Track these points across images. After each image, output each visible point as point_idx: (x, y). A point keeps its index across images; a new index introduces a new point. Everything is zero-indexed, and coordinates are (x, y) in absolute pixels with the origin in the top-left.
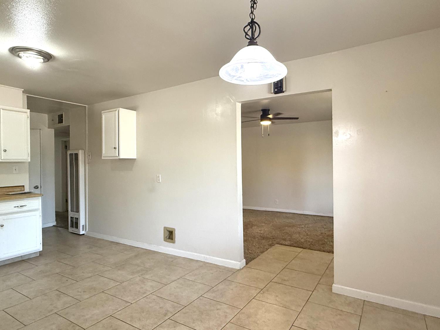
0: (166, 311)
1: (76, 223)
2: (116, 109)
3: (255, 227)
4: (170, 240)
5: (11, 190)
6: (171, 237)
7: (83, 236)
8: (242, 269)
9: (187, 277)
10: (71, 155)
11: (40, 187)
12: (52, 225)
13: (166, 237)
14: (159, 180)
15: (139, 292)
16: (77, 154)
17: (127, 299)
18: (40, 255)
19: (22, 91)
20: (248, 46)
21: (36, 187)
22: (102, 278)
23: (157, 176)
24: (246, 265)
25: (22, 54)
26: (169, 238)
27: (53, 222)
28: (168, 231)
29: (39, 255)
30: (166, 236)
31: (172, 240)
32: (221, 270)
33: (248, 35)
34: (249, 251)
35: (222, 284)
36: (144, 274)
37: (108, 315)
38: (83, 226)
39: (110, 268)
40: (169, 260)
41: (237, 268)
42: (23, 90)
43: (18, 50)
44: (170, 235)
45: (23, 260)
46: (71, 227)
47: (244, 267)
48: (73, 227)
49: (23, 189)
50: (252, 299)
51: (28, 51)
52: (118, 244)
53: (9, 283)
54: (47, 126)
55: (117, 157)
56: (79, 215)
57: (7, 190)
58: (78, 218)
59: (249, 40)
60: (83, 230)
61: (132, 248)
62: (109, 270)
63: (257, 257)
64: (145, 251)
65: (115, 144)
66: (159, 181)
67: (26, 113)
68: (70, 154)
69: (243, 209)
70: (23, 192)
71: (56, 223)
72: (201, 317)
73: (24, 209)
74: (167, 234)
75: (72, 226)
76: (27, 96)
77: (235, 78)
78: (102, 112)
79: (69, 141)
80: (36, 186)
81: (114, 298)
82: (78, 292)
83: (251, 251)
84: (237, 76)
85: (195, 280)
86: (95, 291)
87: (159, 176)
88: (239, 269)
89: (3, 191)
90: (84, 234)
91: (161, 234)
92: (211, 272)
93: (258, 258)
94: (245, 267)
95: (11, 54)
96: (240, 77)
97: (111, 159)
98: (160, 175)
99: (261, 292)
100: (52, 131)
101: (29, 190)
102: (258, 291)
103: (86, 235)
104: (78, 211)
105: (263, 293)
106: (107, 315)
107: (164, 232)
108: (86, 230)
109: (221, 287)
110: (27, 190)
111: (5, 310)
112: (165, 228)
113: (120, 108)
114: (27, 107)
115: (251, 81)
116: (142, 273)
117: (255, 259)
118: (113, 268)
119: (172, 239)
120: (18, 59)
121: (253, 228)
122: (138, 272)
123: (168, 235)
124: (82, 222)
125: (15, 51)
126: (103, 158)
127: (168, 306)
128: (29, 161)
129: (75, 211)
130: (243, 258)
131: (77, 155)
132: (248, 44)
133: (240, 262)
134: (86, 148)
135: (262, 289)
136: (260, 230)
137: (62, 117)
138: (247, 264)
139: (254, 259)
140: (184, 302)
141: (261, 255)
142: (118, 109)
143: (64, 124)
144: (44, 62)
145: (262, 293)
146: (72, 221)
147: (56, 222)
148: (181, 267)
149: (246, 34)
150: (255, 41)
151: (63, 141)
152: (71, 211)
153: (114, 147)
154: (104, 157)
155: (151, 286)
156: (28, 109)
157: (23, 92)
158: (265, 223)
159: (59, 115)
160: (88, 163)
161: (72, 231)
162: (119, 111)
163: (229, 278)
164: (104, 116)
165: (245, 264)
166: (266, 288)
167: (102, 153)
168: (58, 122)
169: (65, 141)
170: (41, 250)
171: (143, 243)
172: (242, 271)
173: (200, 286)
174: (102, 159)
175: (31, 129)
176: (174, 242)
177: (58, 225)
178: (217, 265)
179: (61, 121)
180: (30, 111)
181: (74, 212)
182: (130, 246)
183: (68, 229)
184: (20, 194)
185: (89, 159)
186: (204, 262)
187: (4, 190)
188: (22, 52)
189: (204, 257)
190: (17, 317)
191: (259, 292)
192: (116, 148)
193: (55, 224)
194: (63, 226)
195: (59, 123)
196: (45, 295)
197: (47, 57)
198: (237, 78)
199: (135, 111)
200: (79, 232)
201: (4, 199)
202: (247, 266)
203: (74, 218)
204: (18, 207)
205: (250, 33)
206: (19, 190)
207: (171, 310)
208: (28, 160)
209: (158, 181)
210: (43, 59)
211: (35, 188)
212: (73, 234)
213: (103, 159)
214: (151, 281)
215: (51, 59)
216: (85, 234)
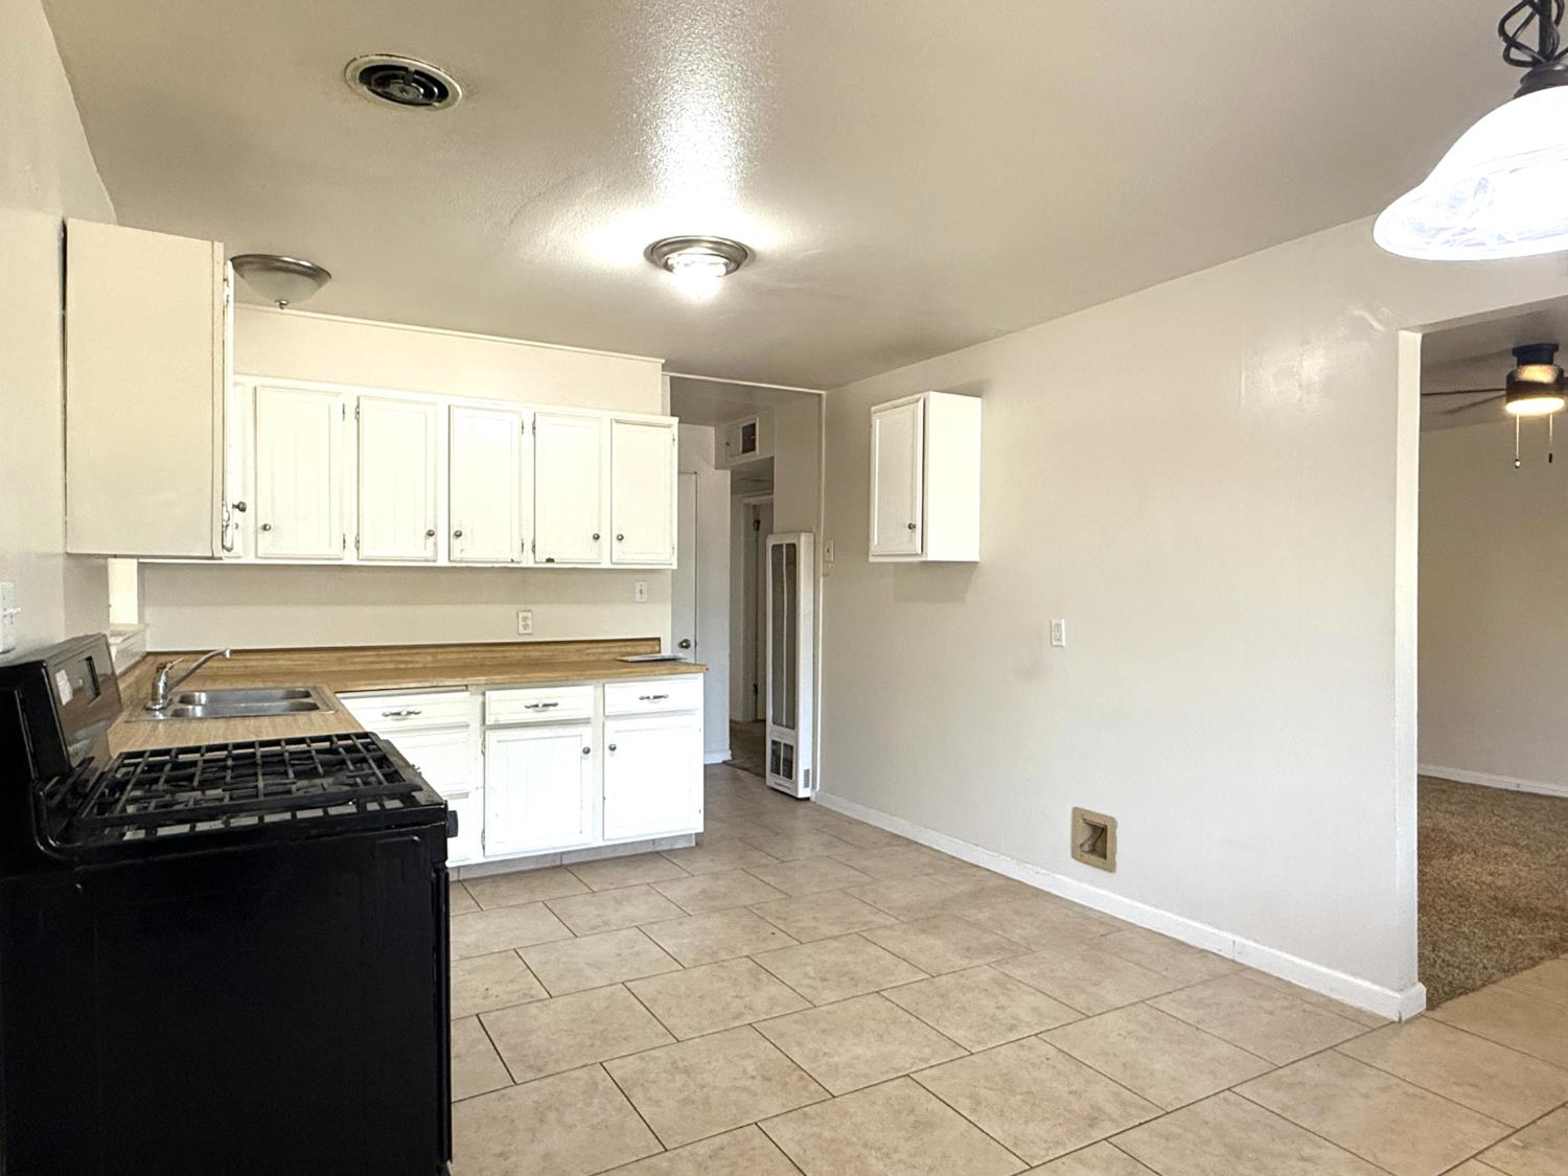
0: (1092, 1107)
1: (786, 763)
2: (917, 396)
3: (1468, 857)
4: (1094, 858)
5: (629, 649)
6: (1098, 850)
7: (803, 804)
8: (1409, 1021)
9: (1165, 1004)
10: (777, 548)
11: (693, 644)
12: (720, 761)
13: (1082, 845)
14: (1059, 640)
15: (993, 1018)
16: (794, 545)
17: (959, 1035)
18: (697, 844)
19: (660, 366)
20: (1520, 94)
21: (685, 645)
22: (871, 949)
23: (1054, 623)
24: (1427, 1009)
25: (673, 259)
26: (1093, 851)
27: (723, 751)
28: (1091, 825)
29: (693, 844)
30: (1081, 841)
31: (1102, 860)
32: (1306, 1006)
33: (1520, 47)
34: (1441, 954)
35: (1318, 1065)
36: (1007, 963)
37: (900, 1071)
38: (807, 772)
39: (892, 921)
40: (1094, 929)
41: (1384, 1014)
42: (663, 361)
43: (666, 249)
44: (1096, 841)
45: (658, 853)
46: (772, 771)
47: (1420, 1016)
48: (779, 774)
49: (657, 649)
50: (1467, 1160)
51: (691, 246)
52: (913, 846)
53: (628, 910)
54: (713, 463)
55: (917, 555)
56: (796, 739)
57: (623, 650)
58: (792, 748)
59: (1527, 70)
60: (806, 785)
61: (958, 865)
62: (891, 927)
63: (1483, 985)
64: (1002, 882)
65: (912, 516)
66: (1059, 643)
67: (669, 426)
68: (774, 546)
69: (1419, 776)
70: (658, 656)
71: (732, 755)
72: (1234, 1169)
73: (662, 704)
74: (1085, 834)
75: (776, 770)
76: (672, 378)
77: (1444, 236)
78: (873, 408)
79: (771, 506)
80: (686, 641)
81: (914, 1020)
82: (806, 975)
83: (1448, 957)
84: (1452, 228)
85: (1198, 1022)
86: (856, 986)
87: (1059, 625)
88: (1396, 1019)
89: (612, 650)
90: (808, 799)
91: (1062, 833)
92: (1268, 1005)
93: (1485, 990)
94: (1424, 1020)
95: (647, 263)
96: (1465, 231)
97: (896, 564)
98: (1063, 621)
99: (1513, 1140)
100: (725, 477)
101: (672, 652)
102: (1496, 1132)
103: (815, 803)
104: (792, 724)
105: (1523, 1148)
106: (898, 1071)
107: (1074, 827)
108: (814, 787)
109: (1311, 1072)
110: (666, 652)
111: (628, 984)
112: (1075, 810)
113: (932, 393)
114: (671, 410)
115: (1521, 239)
116: (1000, 957)
117: (1471, 995)
118: (903, 922)
119: (1105, 857)
120: (664, 274)
121: (1456, 858)
122: (986, 950)
123: (1088, 839)
124: (804, 762)
125: (659, 253)
126: (872, 559)
127: (1101, 1093)
128: (675, 567)
129: (784, 723)
130: (1417, 979)
131: (793, 549)
132: (1519, 86)
133: (1400, 990)
134: (818, 526)
135: (1518, 1131)
136: (1491, 874)
137: (754, 434)
138: (1432, 1003)
139: (1466, 991)
140: (1164, 1096)
141: (1502, 983)
142: (921, 396)
143: (759, 453)
144: (728, 273)
145: (1515, 1147)
146: (775, 753)
147: (730, 752)
148: (1138, 964)
149: (1512, 42)
150: (1559, 68)
151: (748, 505)
152: (774, 723)
153: (908, 523)
154: (873, 556)
155: (1034, 1009)
156: (672, 415)
157: (664, 367)
158: (1516, 845)
159: (744, 428)
160: (824, 575)
161: (776, 783)
162: (927, 402)
163: (1347, 1045)
164: (878, 421)
165: (1425, 1007)
166: (1539, 1127)
167: (871, 543)
168: (741, 449)
169: (755, 507)
170: (701, 829)
171: (997, 854)
172: (1411, 1029)
173: (1223, 1049)
174: (867, 561)
175: (680, 473)
176: (1111, 868)
177: (736, 762)
178: (1289, 984)
179: (749, 445)
180: (680, 422)
181: (782, 725)
182: (953, 857)
183: (764, 777)
184: (655, 663)
185: (828, 562)
186: (1233, 961)
187: (615, 648)
188: (674, 255)
189: (1234, 943)
190: (658, 1011)
191: (1504, 1139)
192: (914, 527)
193: (727, 756)
194: (748, 765)
195: (744, 451)
196: (720, 963)
197: (737, 256)
198: (1454, 235)
199: (980, 397)
200: (797, 791)
201: (619, 675)
202: (1430, 1014)
203: (780, 743)
204: (648, 698)
205: (1531, 38)
206: (649, 650)
207: (1112, 1109)
208: (671, 564)
209: (1055, 643)
210: (726, 264)
211: (683, 647)
212: (775, 793)
213: (873, 563)
214: (1033, 991)
215: (747, 261)
216: (813, 799)
